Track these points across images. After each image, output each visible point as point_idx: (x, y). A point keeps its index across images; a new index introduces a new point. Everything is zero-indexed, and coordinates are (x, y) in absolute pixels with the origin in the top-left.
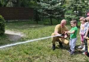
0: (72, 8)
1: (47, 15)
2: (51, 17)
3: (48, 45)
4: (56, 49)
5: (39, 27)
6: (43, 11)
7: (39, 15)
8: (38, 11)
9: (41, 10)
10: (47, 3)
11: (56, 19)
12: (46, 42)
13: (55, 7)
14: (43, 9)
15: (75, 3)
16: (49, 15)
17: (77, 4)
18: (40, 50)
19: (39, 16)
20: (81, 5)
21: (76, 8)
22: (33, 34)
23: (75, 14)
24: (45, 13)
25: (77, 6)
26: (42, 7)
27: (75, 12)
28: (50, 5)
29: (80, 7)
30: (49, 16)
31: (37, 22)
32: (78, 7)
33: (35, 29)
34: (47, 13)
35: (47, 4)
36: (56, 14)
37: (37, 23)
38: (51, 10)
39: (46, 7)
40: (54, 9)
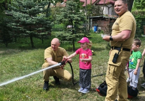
0: (65, 21)
1: (25, 32)
2: (32, 36)
3: (35, 83)
4: (51, 89)
5: (11, 53)
6: (17, 26)
7: (9, 32)
8: (9, 25)
9: (14, 24)
10: (23, 12)
11: (40, 38)
12: (31, 77)
13: (38, 20)
14: (17, 22)
15: (70, 13)
16: (28, 31)
17: (73, 15)
18: (23, 92)
19: (10, 34)
20: (79, 17)
21: (71, 20)
22: (4, 66)
23: (70, 31)
24: (21, 28)
25: (73, 17)
26: (14, 18)
27: (70, 26)
28: (28, 15)
29: (77, 20)
30: (27, 33)
31: (7, 45)
32: (75, 20)
33: (5, 57)
34: (25, 28)
35: (23, 15)
36: (40, 30)
37: (7, 47)
38: (31, 24)
39: (23, 19)
40: (36, 23)
